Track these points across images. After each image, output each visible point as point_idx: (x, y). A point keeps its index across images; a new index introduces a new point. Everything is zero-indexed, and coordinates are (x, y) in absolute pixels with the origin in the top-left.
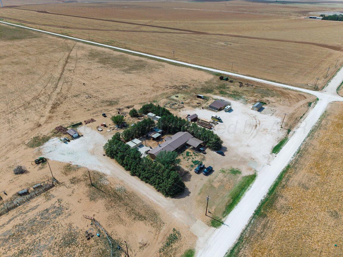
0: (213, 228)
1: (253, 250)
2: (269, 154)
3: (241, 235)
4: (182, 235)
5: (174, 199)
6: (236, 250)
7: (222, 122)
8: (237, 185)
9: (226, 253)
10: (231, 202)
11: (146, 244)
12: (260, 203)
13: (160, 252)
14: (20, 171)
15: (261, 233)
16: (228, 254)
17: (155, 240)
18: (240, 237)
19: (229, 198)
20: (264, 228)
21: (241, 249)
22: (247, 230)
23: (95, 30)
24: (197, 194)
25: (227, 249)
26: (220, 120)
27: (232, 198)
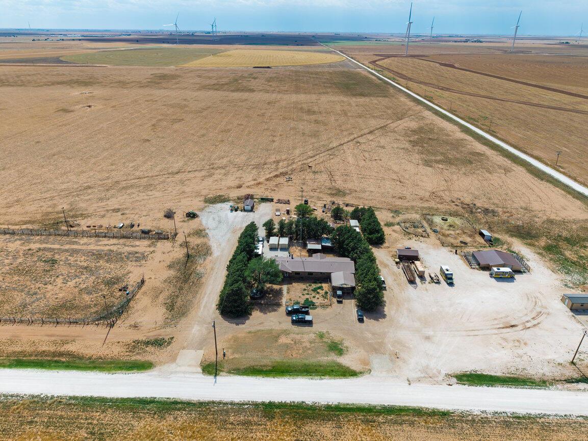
0: (200, 370)
1: (191, 424)
2: (443, 372)
3: (209, 402)
4: (169, 347)
5: (220, 316)
6: (180, 406)
7: (451, 284)
8: (307, 362)
9: (168, 398)
10: (265, 370)
11: (137, 327)
12: (294, 402)
13: (134, 342)
14: (169, 215)
15: (230, 424)
16: (168, 400)
17: (148, 331)
18: (205, 403)
19: (270, 364)
20: (244, 424)
21: (185, 410)
22: (224, 407)
23: (483, 97)
24: (248, 330)
25: (175, 397)
26: (449, 280)
27: (274, 367)
